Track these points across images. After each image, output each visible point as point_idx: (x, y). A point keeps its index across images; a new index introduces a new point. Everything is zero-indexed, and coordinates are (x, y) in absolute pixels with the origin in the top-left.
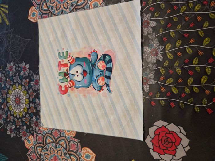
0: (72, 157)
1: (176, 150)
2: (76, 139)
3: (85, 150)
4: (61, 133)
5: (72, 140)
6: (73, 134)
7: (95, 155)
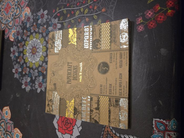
0: (8, 136)
1: (73, 130)
2: (11, 121)
3: (16, 130)
4: (2, 116)
5: (8, 122)
6: (9, 118)
7: (22, 135)
